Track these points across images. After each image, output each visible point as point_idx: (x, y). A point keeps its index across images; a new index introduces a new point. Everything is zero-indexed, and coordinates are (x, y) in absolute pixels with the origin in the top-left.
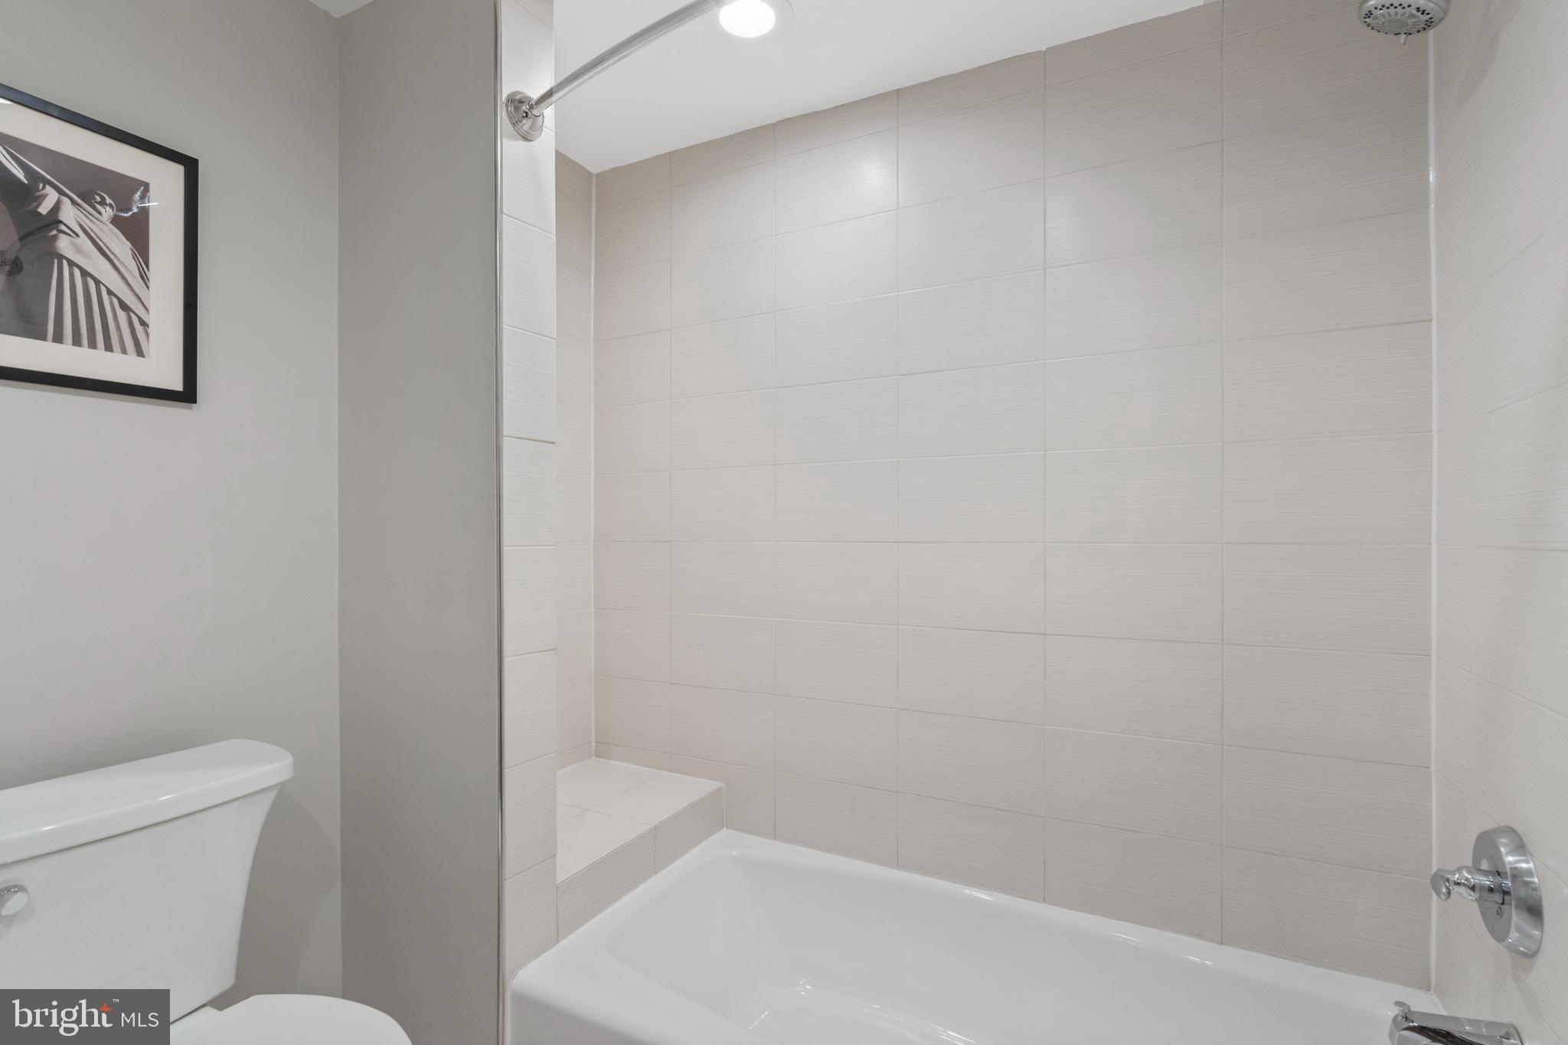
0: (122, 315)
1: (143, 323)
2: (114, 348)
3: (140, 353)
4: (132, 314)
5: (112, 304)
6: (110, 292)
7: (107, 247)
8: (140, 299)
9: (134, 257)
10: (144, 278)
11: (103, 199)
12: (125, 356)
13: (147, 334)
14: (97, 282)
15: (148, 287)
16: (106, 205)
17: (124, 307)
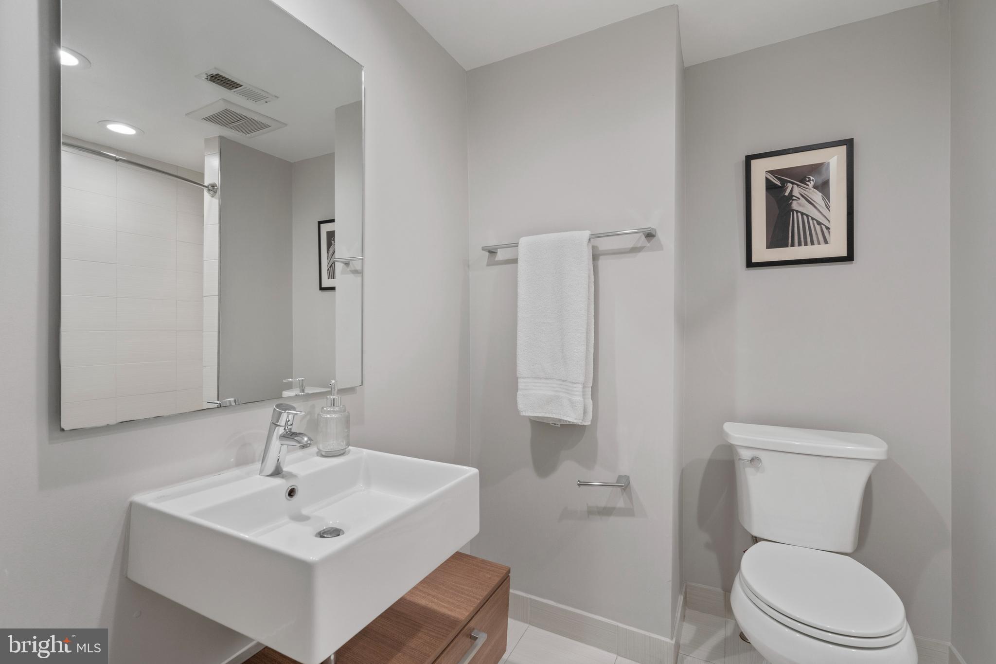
0: (818, 227)
1: (828, 228)
2: (815, 243)
3: (826, 242)
4: (822, 226)
5: (813, 224)
6: (813, 219)
7: (810, 198)
8: (826, 217)
9: (823, 199)
10: (828, 207)
11: (809, 178)
12: (819, 245)
13: (829, 232)
14: (807, 216)
15: (829, 211)
16: (811, 180)
17: (819, 223)
